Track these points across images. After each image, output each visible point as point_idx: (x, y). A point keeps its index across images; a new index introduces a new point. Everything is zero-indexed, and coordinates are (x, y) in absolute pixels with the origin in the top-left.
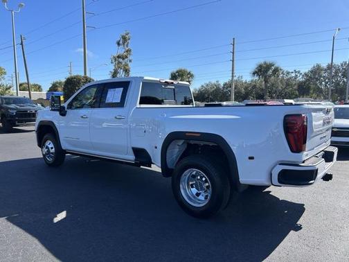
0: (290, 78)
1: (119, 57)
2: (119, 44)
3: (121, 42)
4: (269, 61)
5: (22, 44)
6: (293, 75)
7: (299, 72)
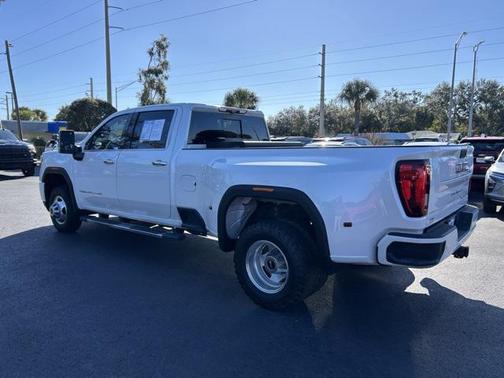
0: (406, 102)
1: (150, 71)
2: (151, 54)
3: (154, 51)
4: (362, 79)
5: (7, 53)
6: (411, 98)
7: (419, 94)
